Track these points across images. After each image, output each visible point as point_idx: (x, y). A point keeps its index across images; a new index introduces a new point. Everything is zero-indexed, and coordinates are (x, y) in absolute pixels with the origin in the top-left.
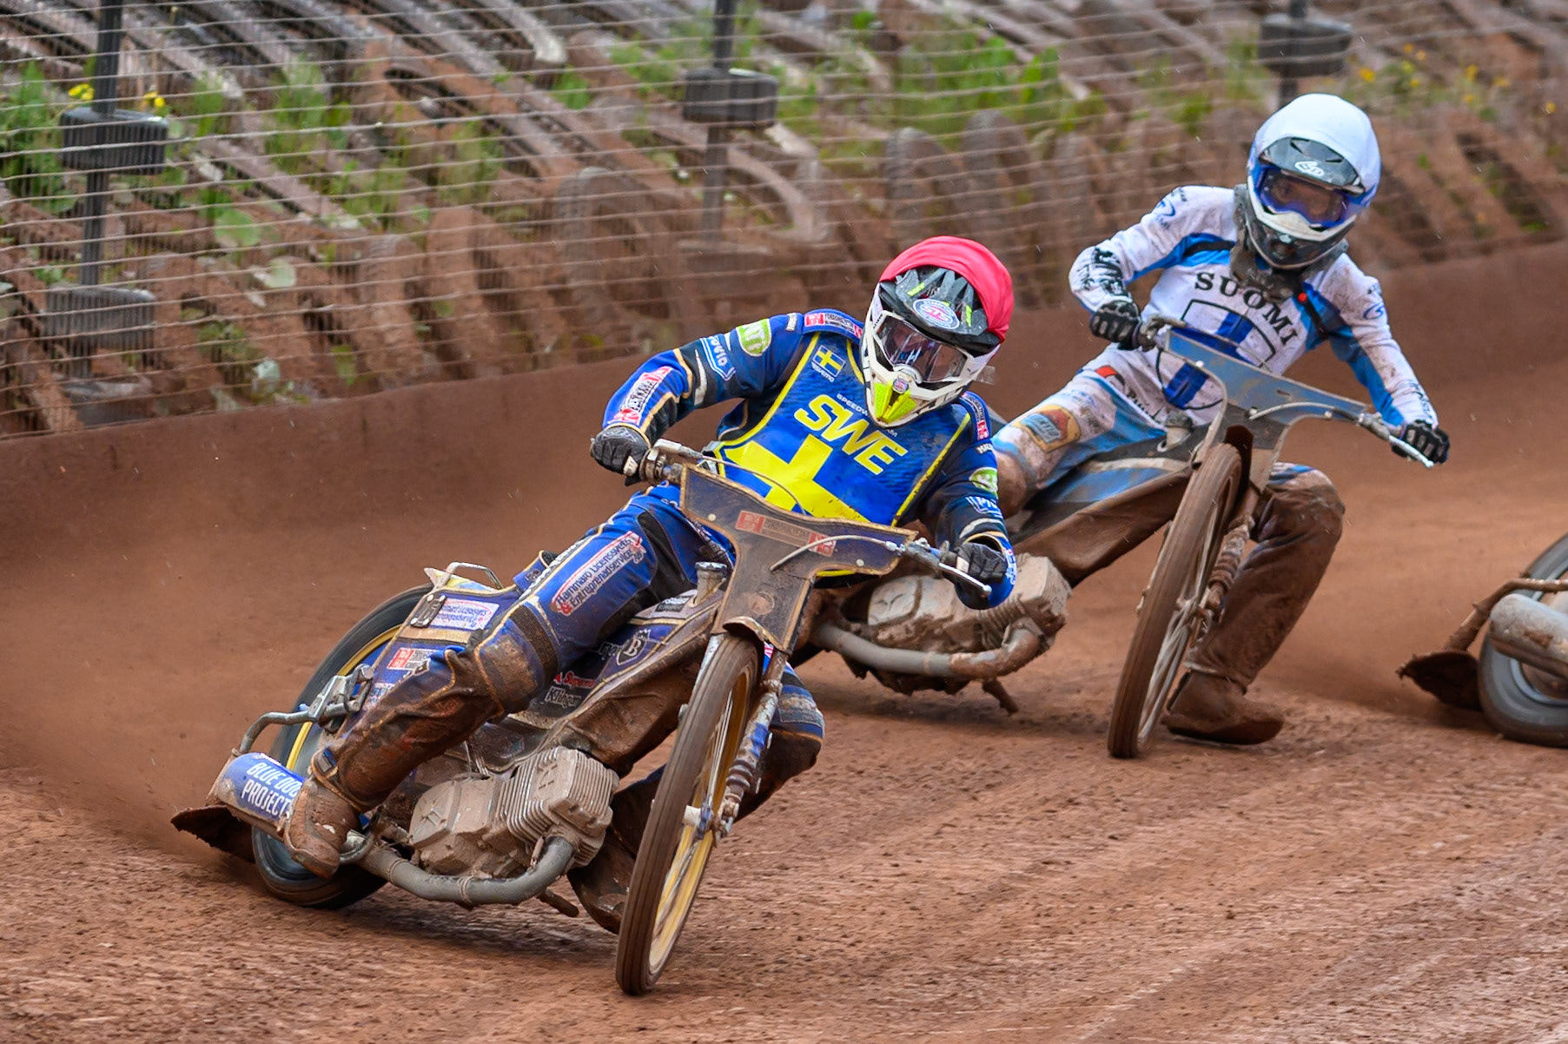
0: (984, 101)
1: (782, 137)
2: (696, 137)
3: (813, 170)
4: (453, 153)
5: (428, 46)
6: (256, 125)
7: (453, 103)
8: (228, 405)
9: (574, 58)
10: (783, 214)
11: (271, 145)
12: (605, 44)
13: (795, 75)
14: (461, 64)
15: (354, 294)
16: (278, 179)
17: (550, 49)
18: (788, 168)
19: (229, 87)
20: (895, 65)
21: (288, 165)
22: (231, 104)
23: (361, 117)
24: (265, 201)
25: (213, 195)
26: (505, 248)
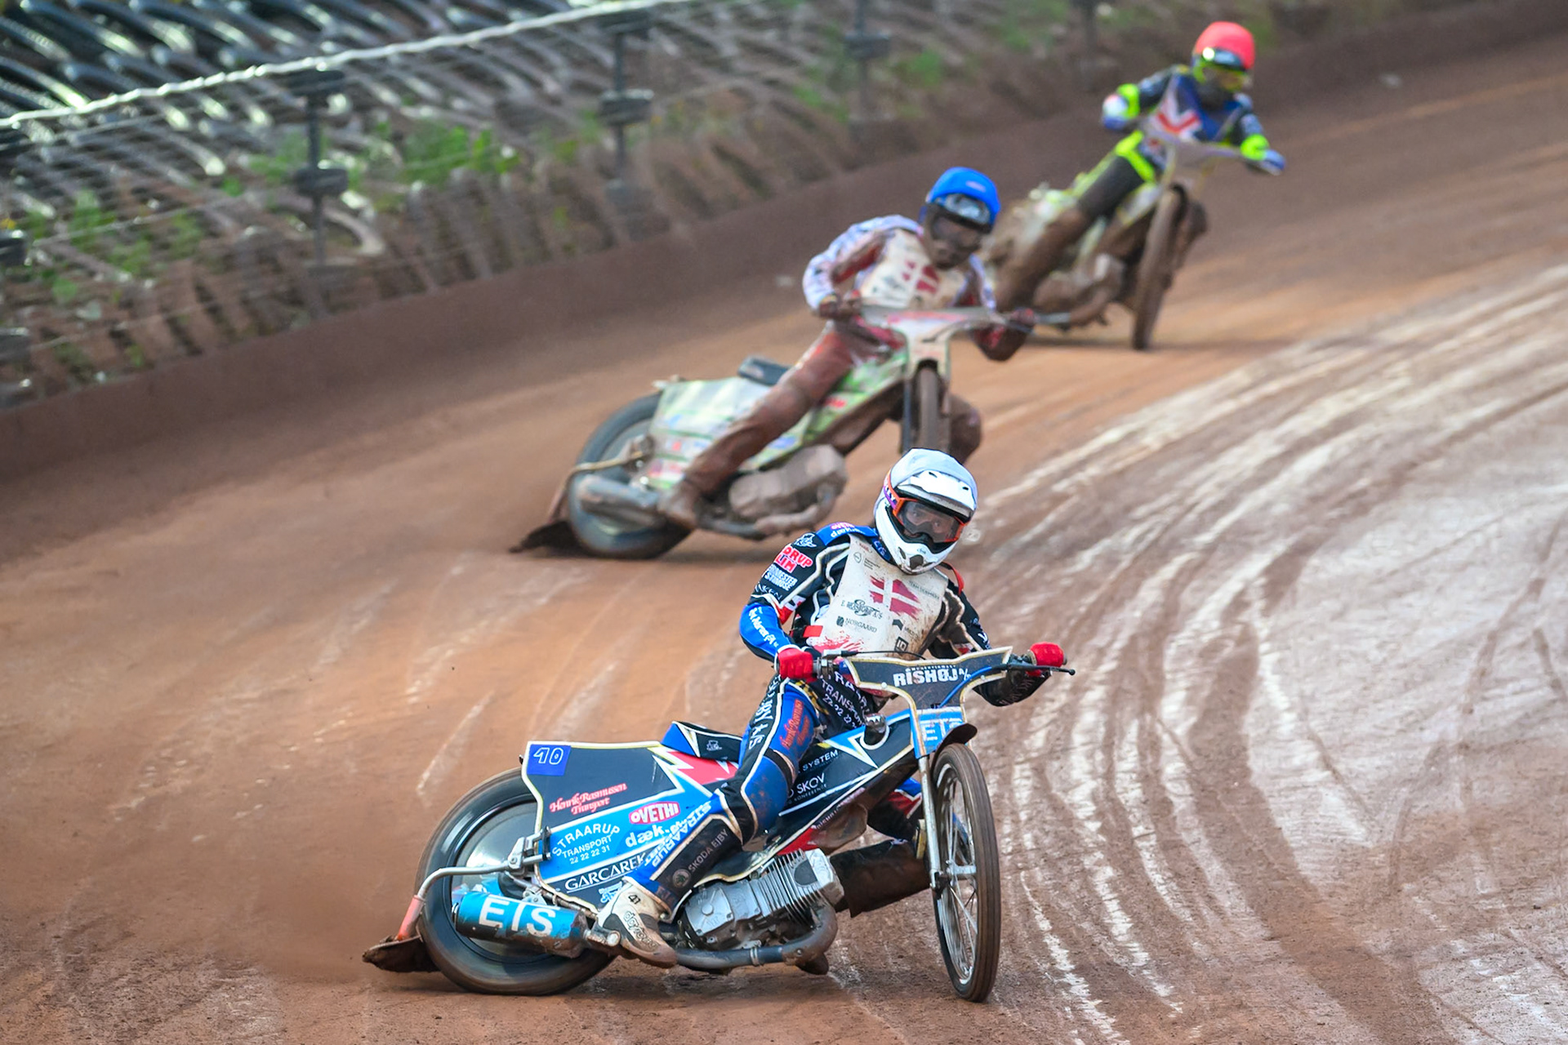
0: (457, 163)
1: (352, 199)
2: (305, 204)
3: (370, 213)
4: (174, 231)
5: (152, 174)
6: (63, 231)
7: (169, 204)
8: (76, 388)
9: (232, 170)
10: (357, 241)
11: (74, 242)
12: (244, 160)
13: (349, 162)
14: (170, 183)
15: (134, 316)
16: (82, 258)
17: (214, 166)
18: (356, 213)
19: (46, 211)
20: (402, 150)
21: (89, 250)
22: (50, 221)
23: (122, 219)
24: (77, 273)
25: (49, 273)
26: (211, 282)
